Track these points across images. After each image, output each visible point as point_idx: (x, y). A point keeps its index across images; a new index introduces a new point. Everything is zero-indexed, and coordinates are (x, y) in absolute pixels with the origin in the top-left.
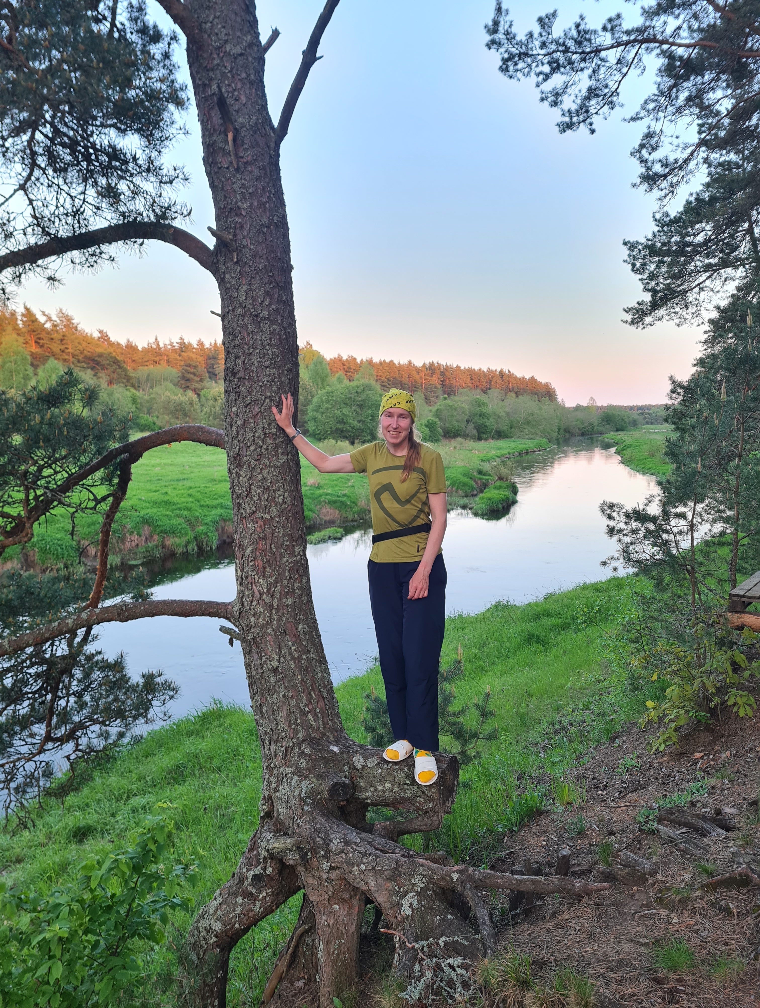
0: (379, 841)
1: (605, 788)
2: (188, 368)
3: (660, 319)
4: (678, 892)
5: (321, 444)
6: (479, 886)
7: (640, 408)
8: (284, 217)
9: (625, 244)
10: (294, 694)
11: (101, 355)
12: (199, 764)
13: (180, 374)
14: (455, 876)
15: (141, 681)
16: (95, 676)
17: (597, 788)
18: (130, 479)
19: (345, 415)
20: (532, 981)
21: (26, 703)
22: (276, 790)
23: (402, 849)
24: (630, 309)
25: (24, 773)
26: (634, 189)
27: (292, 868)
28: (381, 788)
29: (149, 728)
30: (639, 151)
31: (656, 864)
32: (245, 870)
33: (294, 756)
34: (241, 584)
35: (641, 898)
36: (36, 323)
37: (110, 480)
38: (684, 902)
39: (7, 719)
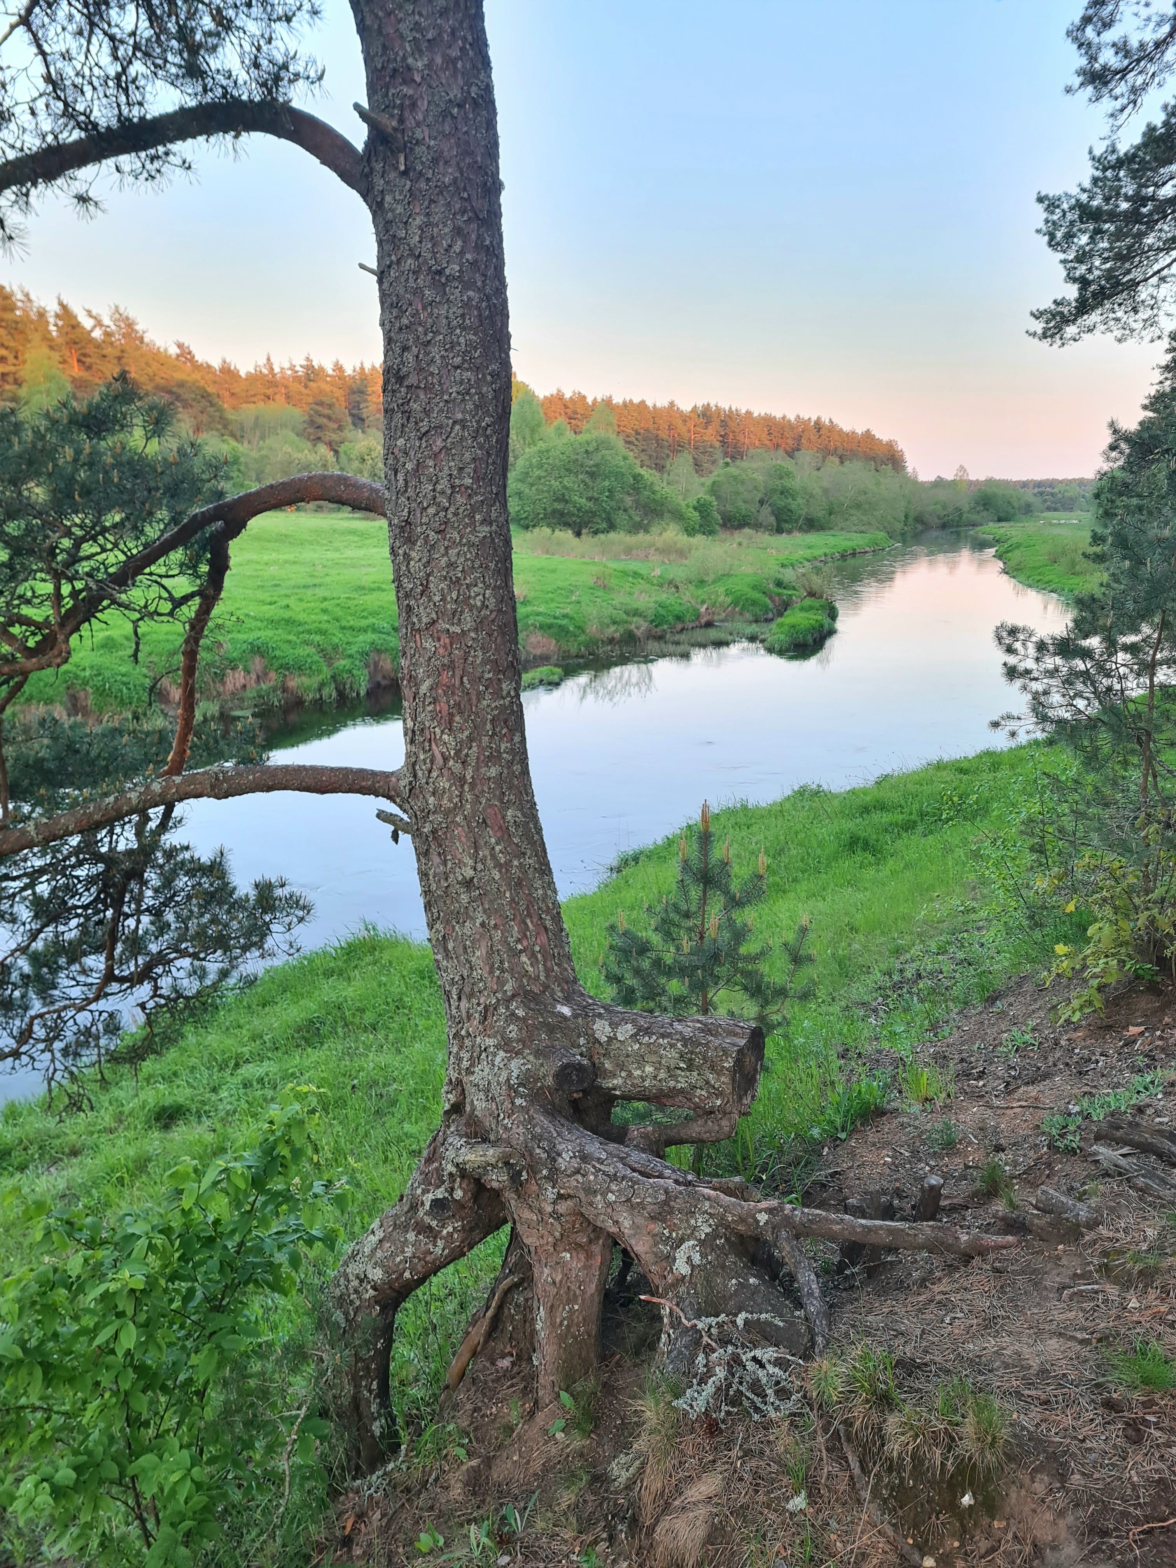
0: (638, 1157)
1: (981, 1075)
2: (320, 408)
3: (1090, 330)
4: (1137, 1257)
5: (528, 535)
6: (800, 1233)
7: (1039, 484)
8: (488, 89)
9: (1040, 200)
10: (499, 922)
11: (182, 384)
12: (344, 1018)
13: (306, 418)
14: (763, 1218)
15: (253, 894)
16: (181, 884)
17: (968, 1075)
18: (227, 567)
19: (566, 488)
20: (898, 1395)
21: (74, 922)
22: (469, 1072)
23: (674, 1171)
24: (1041, 313)
25: (74, 1029)
26: (1069, 96)
27: (497, 1194)
28: (639, 1072)
29: (268, 963)
30: (1082, 28)
31: (1098, 1210)
32: (419, 1191)
33: (499, 1020)
34: (412, 742)
35: (1071, 1264)
36: (77, 330)
37: (195, 567)
38: (1147, 1276)
39: (46, 946)
